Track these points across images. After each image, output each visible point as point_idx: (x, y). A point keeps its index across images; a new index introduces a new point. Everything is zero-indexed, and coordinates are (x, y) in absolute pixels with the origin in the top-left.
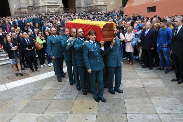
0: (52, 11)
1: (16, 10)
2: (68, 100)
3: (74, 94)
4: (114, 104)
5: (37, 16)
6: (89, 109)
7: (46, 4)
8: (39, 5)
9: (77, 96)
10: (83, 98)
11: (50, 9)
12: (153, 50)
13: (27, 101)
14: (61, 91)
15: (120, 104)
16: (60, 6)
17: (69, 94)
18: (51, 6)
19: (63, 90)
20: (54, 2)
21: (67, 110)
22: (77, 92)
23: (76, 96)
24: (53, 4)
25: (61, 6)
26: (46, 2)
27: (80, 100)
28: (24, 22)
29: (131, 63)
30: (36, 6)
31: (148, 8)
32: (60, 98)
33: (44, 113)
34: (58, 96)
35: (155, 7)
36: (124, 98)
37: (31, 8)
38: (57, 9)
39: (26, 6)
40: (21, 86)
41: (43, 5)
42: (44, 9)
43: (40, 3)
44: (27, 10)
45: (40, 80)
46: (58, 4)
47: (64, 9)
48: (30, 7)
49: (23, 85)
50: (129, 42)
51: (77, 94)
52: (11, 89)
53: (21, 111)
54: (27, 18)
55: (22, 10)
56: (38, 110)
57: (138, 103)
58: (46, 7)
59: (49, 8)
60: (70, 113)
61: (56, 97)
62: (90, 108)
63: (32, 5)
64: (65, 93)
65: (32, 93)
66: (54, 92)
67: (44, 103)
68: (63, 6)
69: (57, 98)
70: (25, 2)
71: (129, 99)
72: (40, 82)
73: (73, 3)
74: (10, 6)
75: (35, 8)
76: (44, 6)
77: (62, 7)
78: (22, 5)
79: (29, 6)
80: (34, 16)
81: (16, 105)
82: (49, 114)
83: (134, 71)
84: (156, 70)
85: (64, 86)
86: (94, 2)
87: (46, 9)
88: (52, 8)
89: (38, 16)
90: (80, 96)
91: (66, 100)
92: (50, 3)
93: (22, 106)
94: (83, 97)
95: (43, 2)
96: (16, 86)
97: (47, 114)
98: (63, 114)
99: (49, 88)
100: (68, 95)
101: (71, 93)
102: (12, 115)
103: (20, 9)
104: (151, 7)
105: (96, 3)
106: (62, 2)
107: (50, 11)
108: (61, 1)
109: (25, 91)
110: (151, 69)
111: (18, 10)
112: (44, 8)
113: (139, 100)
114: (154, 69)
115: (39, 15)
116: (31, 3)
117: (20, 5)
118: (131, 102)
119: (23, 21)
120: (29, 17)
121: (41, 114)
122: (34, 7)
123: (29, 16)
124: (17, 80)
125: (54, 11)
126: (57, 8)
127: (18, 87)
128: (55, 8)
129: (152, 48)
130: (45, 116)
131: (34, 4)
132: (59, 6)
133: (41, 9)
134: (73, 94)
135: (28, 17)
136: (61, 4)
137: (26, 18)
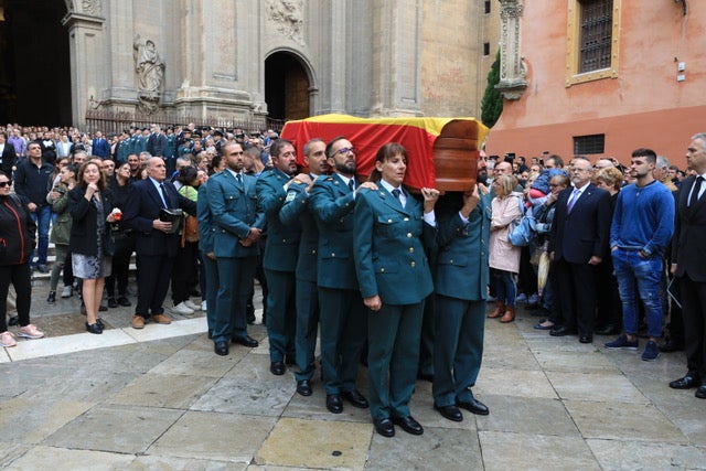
0: (223, 120)
1: (95, 105)
2: (250, 418)
3: (277, 399)
4: (437, 446)
5: (166, 131)
6: (332, 457)
7: (205, 96)
8: (179, 98)
9: (285, 408)
10: (310, 416)
11: (218, 116)
12: (598, 265)
13: (83, 407)
14: (224, 383)
15: (461, 448)
16: (256, 110)
17: (255, 398)
18: (224, 103)
19: (231, 382)
20: (236, 92)
21: (241, 450)
22: (287, 394)
23: (284, 405)
24: (231, 97)
25: (260, 108)
26: (205, 87)
27: (300, 421)
28: (116, 149)
29: (507, 316)
30: (168, 98)
31: (575, 138)
32: (218, 407)
33: (143, 454)
34: (210, 400)
35: (603, 136)
36: (478, 430)
37: (148, 104)
38: (241, 118)
39: (133, 97)
40: (67, 356)
41: (196, 97)
42: (195, 112)
43: (182, 91)
44: (132, 110)
45: (146, 342)
46: (248, 99)
47: (269, 121)
48: (148, 100)
49: (75, 353)
50: (498, 229)
51: (287, 399)
52: (26, 361)
53: (51, 440)
54: (130, 135)
55: (116, 109)
56: (119, 442)
57: (536, 451)
58: (205, 108)
59: (212, 112)
60: (253, 462)
61: (203, 403)
62: (337, 454)
63: (154, 95)
64: (241, 391)
65: (106, 380)
66: (195, 387)
67: (149, 419)
68: (265, 110)
69: (207, 407)
70: (131, 84)
71: (500, 434)
72: (145, 348)
73: (303, 105)
74: (73, 92)
75: (164, 107)
76: (199, 103)
77: (260, 115)
78: (117, 90)
79: (143, 98)
80: (157, 130)
81: (34, 415)
82: (166, 460)
83: (521, 341)
84: (608, 345)
85: (236, 370)
86: (379, 106)
87: (201, 113)
88: (225, 113)
89: (169, 131)
90: (300, 408)
91: (240, 417)
92: (219, 94)
93: (59, 423)
94: (311, 412)
95: (195, 89)
96: (47, 355)
97: (157, 458)
98: (221, 465)
99: (179, 370)
100: (251, 400)
101: (262, 395)
102: (13, 449)
103: (108, 104)
104: (586, 137)
105: (387, 110)
106: (262, 96)
107: (215, 121)
108: (259, 91)
109: (82, 371)
110: (587, 340)
111: (100, 108)
112: (196, 109)
113: (540, 440)
114: (599, 341)
115: (173, 130)
116: (151, 88)
117: (110, 90)
118: (509, 444)
119: (114, 146)
120: (138, 131)
121: (133, 457)
122: (161, 103)
123: (137, 129)
124: (54, 336)
125: (229, 125)
126: (243, 112)
127: (56, 357)
128: (235, 111)
129: (595, 259)
130: (149, 465)
131: (162, 92)
132: (251, 108)
133: (184, 112)
134: (271, 400)
135: (132, 131)
136: (260, 104)
137: (127, 136)
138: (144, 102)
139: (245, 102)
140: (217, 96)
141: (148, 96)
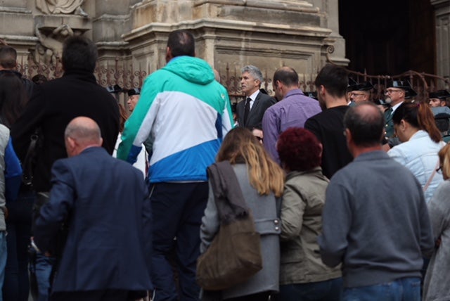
8: (141, 25)
18: (256, 33)
24: (277, 18)
41: (186, 20)
46: (316, 22)
58: (210, 45)
63: (74, 23)
79: (47, 32)
88: (259, 58)
126: (304, 55)
138: (50, 43)
139: (310, 28)
140: (239, 15)
141: (58, 26)
